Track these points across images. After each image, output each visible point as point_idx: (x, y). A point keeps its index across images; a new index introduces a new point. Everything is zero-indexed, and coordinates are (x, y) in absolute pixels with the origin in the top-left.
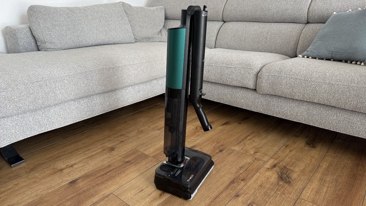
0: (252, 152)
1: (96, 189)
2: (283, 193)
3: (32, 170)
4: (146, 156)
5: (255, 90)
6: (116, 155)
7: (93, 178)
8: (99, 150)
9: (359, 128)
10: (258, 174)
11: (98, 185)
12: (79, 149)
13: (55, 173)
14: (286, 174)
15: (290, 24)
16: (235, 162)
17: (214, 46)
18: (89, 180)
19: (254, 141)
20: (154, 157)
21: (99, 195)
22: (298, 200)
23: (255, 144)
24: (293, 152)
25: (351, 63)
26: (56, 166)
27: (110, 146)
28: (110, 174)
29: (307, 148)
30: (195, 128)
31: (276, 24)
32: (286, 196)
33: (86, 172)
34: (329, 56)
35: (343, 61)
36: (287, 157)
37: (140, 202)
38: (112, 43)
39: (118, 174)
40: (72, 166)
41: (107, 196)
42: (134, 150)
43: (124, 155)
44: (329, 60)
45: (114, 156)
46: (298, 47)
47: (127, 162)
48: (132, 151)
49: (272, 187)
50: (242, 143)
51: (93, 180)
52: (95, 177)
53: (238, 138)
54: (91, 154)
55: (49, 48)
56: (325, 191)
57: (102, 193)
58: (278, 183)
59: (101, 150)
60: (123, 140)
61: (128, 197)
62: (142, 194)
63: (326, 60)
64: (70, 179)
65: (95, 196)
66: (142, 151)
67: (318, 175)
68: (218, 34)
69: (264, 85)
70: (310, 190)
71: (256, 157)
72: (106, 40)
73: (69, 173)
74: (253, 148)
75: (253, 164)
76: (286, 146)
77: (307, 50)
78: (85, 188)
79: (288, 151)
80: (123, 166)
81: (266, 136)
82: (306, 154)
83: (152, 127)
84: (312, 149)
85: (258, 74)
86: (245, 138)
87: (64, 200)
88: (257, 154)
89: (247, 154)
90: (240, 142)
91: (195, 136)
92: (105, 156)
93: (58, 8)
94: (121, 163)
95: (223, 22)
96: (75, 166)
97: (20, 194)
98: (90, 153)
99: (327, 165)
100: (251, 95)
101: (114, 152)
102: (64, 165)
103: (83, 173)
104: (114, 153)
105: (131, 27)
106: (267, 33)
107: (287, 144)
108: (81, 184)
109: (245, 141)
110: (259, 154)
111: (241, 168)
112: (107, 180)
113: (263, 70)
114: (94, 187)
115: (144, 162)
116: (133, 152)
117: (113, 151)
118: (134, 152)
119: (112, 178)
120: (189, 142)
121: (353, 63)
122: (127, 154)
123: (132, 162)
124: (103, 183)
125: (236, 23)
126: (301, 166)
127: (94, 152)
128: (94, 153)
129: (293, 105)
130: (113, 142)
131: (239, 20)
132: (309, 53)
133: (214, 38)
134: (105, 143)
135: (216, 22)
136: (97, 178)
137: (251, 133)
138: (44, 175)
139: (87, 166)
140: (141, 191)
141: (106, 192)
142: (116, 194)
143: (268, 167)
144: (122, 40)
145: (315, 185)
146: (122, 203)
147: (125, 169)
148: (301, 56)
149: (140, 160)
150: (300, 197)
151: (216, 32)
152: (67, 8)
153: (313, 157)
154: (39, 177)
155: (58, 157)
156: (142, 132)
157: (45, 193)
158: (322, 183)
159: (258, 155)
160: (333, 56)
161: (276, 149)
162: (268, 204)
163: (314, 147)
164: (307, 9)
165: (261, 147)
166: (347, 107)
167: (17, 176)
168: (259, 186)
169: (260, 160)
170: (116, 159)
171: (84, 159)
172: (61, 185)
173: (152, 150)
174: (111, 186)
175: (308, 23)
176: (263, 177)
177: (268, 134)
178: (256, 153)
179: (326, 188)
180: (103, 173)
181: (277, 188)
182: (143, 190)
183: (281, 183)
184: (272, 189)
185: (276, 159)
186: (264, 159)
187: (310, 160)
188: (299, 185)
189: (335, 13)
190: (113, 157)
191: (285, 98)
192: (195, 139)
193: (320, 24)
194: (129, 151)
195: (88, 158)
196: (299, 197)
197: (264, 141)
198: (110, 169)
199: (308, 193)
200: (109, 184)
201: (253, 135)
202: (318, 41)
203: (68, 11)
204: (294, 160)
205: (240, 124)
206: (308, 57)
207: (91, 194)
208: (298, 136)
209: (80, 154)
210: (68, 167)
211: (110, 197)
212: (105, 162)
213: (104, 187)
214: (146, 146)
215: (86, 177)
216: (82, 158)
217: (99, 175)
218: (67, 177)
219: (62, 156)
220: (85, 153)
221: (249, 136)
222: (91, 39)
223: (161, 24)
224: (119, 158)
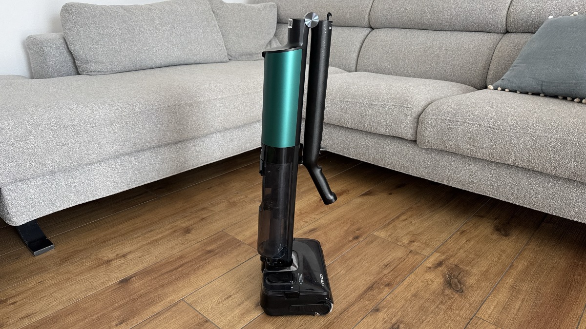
0: (406, 241)
1: (159, 292)
2: (450, 308)
3: (66, 259)
4: (239, 243)
5: (415, 142)
6: (192, 241)
7: (156, 275)
8: (167, 232)
9: (579, 207)
10: (412, 276)
11: (163, 286)
12: (137, 229)
13: (99, 266)
14: (456, 278)
15: (477, 34)
16: (377, 256)
17: (354, 68)
18: (150, 278)
19: (411, 222)
21: (164, 302)
22: (473, 320)
23: (412, 228)
24: (473, 243)
25: (573, 100)
26: (100, 256)
27: (184, 225)
28: (182, 270)
29: (495, 237)
31: (455, 33)
32: (454, 313)
33: (146, 265)
34: (538, 88)
35: (560, 97)
36: (462, 251)
37: (225, 315)
38: (193, 62)
39: (195, 270)
40: (124, 256)
41: (175, 305)
42: (220, 233)
43: (205, 241)
44: (538, 94)
45: (190, 242)
46: (490, 72)
47: (209, 252)
48: (217, 235)
49: (433, 297)
50: (391, 226)
51: (155, 279)
52: (159, 274)
53: (386, 217)
54: (154, 238)
55: (94, 71)
56: (517, 306)
57: (168, 300)
58: (443, 292)
59: (170, 231)
60: (205, 216)
61: (208, 308)
62: (229, 302)
63: (533, 94)
64: (121, 276)
65: (156, 303)
66: (232, 234)
67: (510, 281)
68: (361, 48)
69: (429, 134)
70: (494, 304)
71: (412, 249)
72: (183, 58)
73: (119, 266)
74: (407, 234)
75: (406, 260)
76: (462, 232)
77: (502, 78)
78: (142, 291)
79: (464, 240)
80: (203, 258)
81: (431, 216)
82: (493, 246)
84: (504, 238)
85: (420, 116)
86: (396, 218)
87: (110, 309)
88: (414, 244)
89: (398, 243)
90: (389, 224)
91: (317, 213)
92: (176, 242)
93: (108, 7)
94: (200, 254)
95: (370, 29)
96: (130, 257)
97: (45, 296)
98: (153, 236)
99: (526, 264)
100: (408, 150)
101: (190, 235)
102: (113, 253)
103: (140, 267)
104: (190, 236)
105: (223, 36)
107: (463, 229)
108: (137, 284)
109: (396, 223)
110: (416, 244)
111: (387, 265)
112: (177, 279)
113: (428, 110)
114: (157, 289)
115: (235, 253)
117: (189, 233)
118: (220, 235)
119: (185, 276)
120: (307, 222)
121: (576, 100)
122: (210, 238)
123: (216, 251)
124: (170, 283)
125: (391, 30)
126: (484, 264)
127: (159, 234)
128: (160, 236)
129: (474, 167)
130: (188, 221)
131: (396, 26)
132: (505, 83)
133: (355, 55)
134: (177, 220)
135: (358, 29)
136: (162, 275)
137: (407, 211)
138: (82, 268)
139: (147, 256)
140: (227, 298)
141: (175, 297)
142: (189, 302)
143: (429, 265)
144: (208, 57)
145: (502, 296)
146: (197, 315)
147: (204, 262)
148: (492, 87)
149: (229, 249)
150: (476, 315)
151: (358, 45)
152: (122, 7)
153: (504, 251)
154: (75, 271)
155: (104, 242)
156: (234, 204)
157: (82, 296)
158: (514, 293)
159: (415, 246)
160: (544, 88)
161: (444, 236)
162: (424, 324)
163: (507, 235)
164: (506, 9)
165: (421, 234)
166: (561, 173)
167: (42, 270)
168: (412, 296)
169: (417, 253)
170: (193, 247)
171: (144, 245)
172: (107, 286)
174: (182, 289)
175: (507, 32)
176: (420, 281)
177: (434, 212)
178: (412, 242)
179: (520, 302)
180: (170, 268)
181: (441, 299)
182: (231, 296)
183: (447, 292)
184: (433, 302)
185: (444, 253)
186: (425, 253)
187: (499, 256)
188: (475, 296)
189: (551, 17)
190: (188, 243)
191: (463, 156)
192: (317, 217)
193: (526, 35)
194: (212, 234)
195: (149, 243)
196: (475, 315)
197: (426, 224)
198: (181, 263)
199: (489, 310)
200: (180, 286)
201: (409, 213)
202: (520, 63)
203: (123, 12)
204: (472, 256)
205: (391, 194)
206: (503, 90)
207: (151, 300)
208: (482, 217)
209: (137, 237)
210: (119, 257)
211: (179, 306)
212: (175, 252)
213: (171, 289)
214: (239, 227)
215: (145, 273)
216: (139, 244)
217: (164, 271)
218: (116, 273)
219: (110, 240)
220: (146, 235)
221: (403, 214)
222: (159, 56)
223: (271, 31)
224: (196, 246)
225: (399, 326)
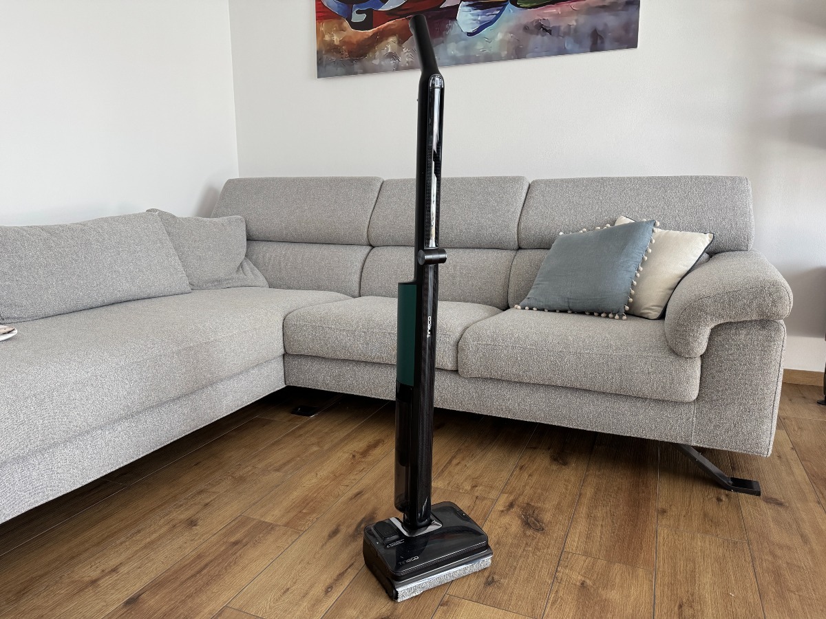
0: (468, 487)
1: (190, 604)
2: (537, 548)
4: (270, 527)
5: (456, 371)
6: (205, 534)
7: (174, 586)
8: (163, 530)
10: (488, 524)
11: (190, 596)
12: (115, 533)
13: (81, 590)
14: (533, 517)
15: (490, 251)
17: (357, 293)
18: (167, 590)
19: (466, 465)
20: (286, 525)
21: (202, 613)
22: (563, 556)
23: (469, 472)
24: (536, 476)
25: (599, 315)
26: (76, 577)
27: (183, 516)
28: (209, 572)
29: (554, 467)
30: (351, 456)
31: (468, 250)
32: (543, 553)
33: (153, 576)
34: (565, 306)
35: (587, 313)
36: (528, 488)
37: (291, 612)
38: (145, 296)
39: (226, 569)
40: (114, 570)
41: (220, 614)
42: (240, 518)
43: (223, 531)
44: (564, 311)
45: (202, 535)
46: (510, 291)
47: (236, 543)
48: (237, 520)
49: (516, 542)
50: (446, 473)
51: (175, 590)
52: (178, 583)
54: (148, 540)
56: (598, 533)
57: (206, 610)
58: (525, 534)
59: (167, 527)
60: (207, 501)
61: (265, 608)
62: (290, 596)
63: (561, 312)
64: (125, 595)
66: (257, 517)
67: (583, 510)
68: (363, 268)
69: (472, 361)
70: (577, 536)
71: (477, 494)
72: (133, 291)
73: (113, 585)
74: (466, 479)
75: (475, 508)
76: (521, 468)
77: (528, 297)
78: (164, 608)
79: (525, 475)
80: (231, 552)
81: (483, 455)
82: (557, 477)
83: (260, 466)
84: (563, 467)
85: (458, 342)
86: (448, 463)
88: (477, 488)
89: (461, 491)
90: (443, 471)
91: (355, 473)
92: (182, 539)
93: (22, 228)
94: (223, 548)
95: (370, 248)
96: (124, 570)
98: (146, 538)
99: (593, 490)
101: (198, 527)
102: (94, 571)
103: (146, 580)
104: (197, 529)
105: (180, 259)
107: (521, 464)
108: (151, 602)
109: (450, 468)
110: (480, 488)
112: (207, 584)
113: (467, 335)
114: (183, 602)
115: (271, 538)
116: (239, 522)
117: (195, 525)
118: (242, 521)
119: (216, 578)
120: (347, 486)
121: (603, 315)
122: (229, 527)
123: (244, 541)
124: (199, 591)
125: (395, 249)
126: (553, 497)
127: (152, 533)
128: (154, 536)
129: (524, 392)
130: (187, 509)
131: (400, 243)
132: (532, 302)
133: (356, 278)
134: (170, 512)
135: (355, 247)
136: (183, 583)
137: (457, 453)
138: (56, 598)
139: (149, 564)
140: (285, 592)
141: (214, 606)
142: (236, 608)
143: (501, 508)
144: (165, 288)
145: (581, 526)
147: (235, 557)
148: (519, 307)
149: (261, 536)
151: (359, 265)
152: (42, 228)
153: (568, 481)
154: (46, 605)
155: (73, 558)
156: (242, 479)
158: (591, 522)
159: (479, 491)
160: (571, 305)
161: (505, 475)
162: (517, 570)
163: (565, 464)
164: (516, 225)
165: (481, 476)
166: (607, 388)
168: (496, 544)
169: (484, 499)
170: (209, 541)
171: (137, 552)
172: (108, 613)
173: (277, 512)
174: (220, 595)
175: (520, 248)
176: (497, 527)
177: (485, 451)
178: (474, 487)
179: (600, 529)
180: (190, 573)
181: (525, 542)
182: (288, 589)
183: (529, 532)
184: (518, 546)
185: (511, 493)
186: (491, 496)
187: (565, 486)
188: (557, 531)
189: (561, 233)
190: (200, 538)
191: (509, 382)
192: (357, 477)
193: (539, 252)
194: (228, 521)
195: (145, 547)
196: (563, 550)
197: (482, 464)
198: (203, 564)
199: (575, 541)
200: (215, 591)
201: (460, 456)
202: (543, 281)
203: (45, 235)
204: (539, 491)
206: (531, 309)
208: (535, 448)
209: (121, 543)
210: (104, 574)
211: (226, 614)
212: (187, 551)
213: (204, 598)
214: (262, 507)
215: (156, 585)
216: (130, 552)
217: (183, 578)
218: (112, 594)
219: (80, 554)
220: (134, 538)
221: (454, 457)
222: (102, 291)
223: (241, 250)
224: (214, 539)
225: (493, 578)
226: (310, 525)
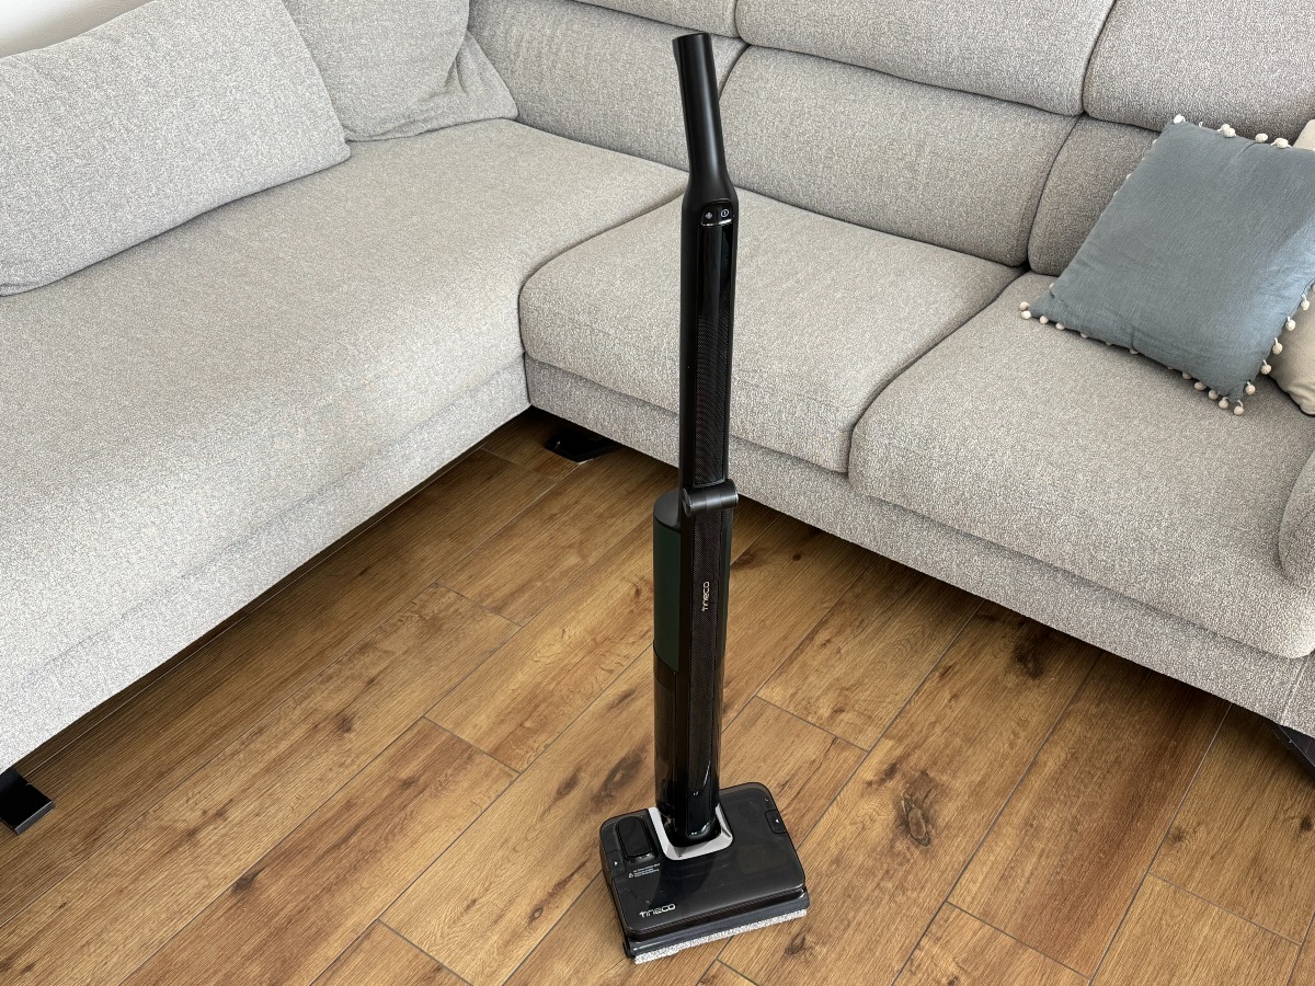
0: (825, 710)
1: (326, 906)
2: (901, 887)
3: (93, 838)
5: (843, 475)
6: (361, 753)
7: (307, 862)
8: (298, 734)
10: (834, 810)
11: (328, 890)
12: (225, 727)
13: (174, 848)
14: (920, 807)
16: (765, 761)
18: (295, 871)
19: (839, 651)
20: (493, 754)
21: (341, 930)
22: (941, 913)
23: (839, 669)
24: (964, 702)
26: (166, 821)
27: (332, 706)
28: (360, 842)
29: (1011, 680)
30: (633, 592)
32: (908, 898)
33: (277, 835)
36: (938, 729)
37: (471, 950)
39: (386, 839)
40: (222, 813)
41: (368, 934)
42: (421, 723)
43: (392, 751)
45: (358, 757)
47: (407, 784)
48: (415, 730)
49: (871, 863)
50: (796, 666)
51: (307, 870)
52: (313, 859)
53: (785, 638)
54: (274, 753)
56: (1029, 868)
57: (350, 923)
58: (892, 847)
59: (305, 727)
60: (374, 672)
61: (436, 933)
62: (472, 918)
64: (232, 872)
65: (328, 935)
66: (448, 725)
67: (1023, 806)
69: (874, 464)
70: (985, 870)
71: (837, 731)
73: (220, 845)
75: (823, 767)
76: (944, 674)
78: (290, 907)
79: (945, 695)
80: (398, 802)
81: (882, 626)
82: (1005, 709)
83: (470, 593)
84: (1031, 682)
85: (853, 428)
86: (807, 638)
87: (237, 959)
88: (842, 716)
89: (809, 719)
90: (791, 660)
91: (631, 640)
92: (324, 761)
94: (387, 792)
96: (235, 814)
97: (88, 943)
98: (270, 748)
99: (1063, 755)
100: (830, 489)
101: (352, 735)
102: (192, 810)
103: (265, 844)
104: (353, 740)
106: (920, 146)
107: (948, 662)
108: (273, 890)
109: (809, 651)
110: (847, 716)
111: (784, 785)
112: (355, 868)
114: (317, 898)
115: (464, 781)
116: (419, 732)
117: (348, 730)
118: (422, 732)
119: (369, 856)
120: (611, 672)
122: (401, 742)
123: (422, 780)
124: (342, 880)
126: (979, 763)
127: (280, 740)
128: (284, 746)
130: (339, 689)
132: (1059, 307)
134: (312, 691)
136: (320, 859)
137: (833, 611)
138: (139, 859)
139: (273, 810)
140: (469, 907)
141: (359, 918)
142: (392, 925)
143: (869, 776)
144: (295, 165)
145: (1001, 849)
146: (417, 956)
147: (402, 815)
149: (449, 772)
150: (950, 900)
153: (1023, 723)
154: (126, 869)
155: (161, 775)
156: (433, 626)
157: (165, 933)
158: (1027, 838)
159: (843, 723)
161: (906, 688)
162: (850, 931)
163: (1037, 673)
165: (859, 684)
167: (51, 873)
168: (832, 863)
169: (847, 745)
170: (367, 771)
171: (255, 778)
172: (210, 901)
173: (483, 719)
174: (371, 894)
175: (1084, 117)
176: (847, 822)
177: (890, 613)
178: (838, 711)
179: (1034, 860)
180: (332, 838)
181: (885, 866)
182: (474, 901)
183: (900, 846)
184: (871, 873)
185: (900, 740)
186: (862, 741)
187: (1012, 737)
188: (951, 851)
189: (1179, 118)
190: (353, 762)
194: (402, 727)
195: (267, 770)
196: (946, 901)
197: (871, 652)
198: (354, 820)
199: (975, 884)
200: (365, 884)
201: (836, 621)
202: (1094, 257)
204: (957, 742)
205: (797, 557)
206: (1052, 323)
207: (314, 929)
208: (992, 619)
209: (233, 755)
210: (208, 818)
211: (377, 936)
212: (331, 789)
213: (348, 896)
214: (461, 702)
215: (281, 856)
216: (243, 778)
217: (322, 847)
218: (218, 864)
219: (171, 769)
220: (252, 746)
221: (822, 624)
224: (375, 768)
225: (804, 939)
226: (532, 759)
